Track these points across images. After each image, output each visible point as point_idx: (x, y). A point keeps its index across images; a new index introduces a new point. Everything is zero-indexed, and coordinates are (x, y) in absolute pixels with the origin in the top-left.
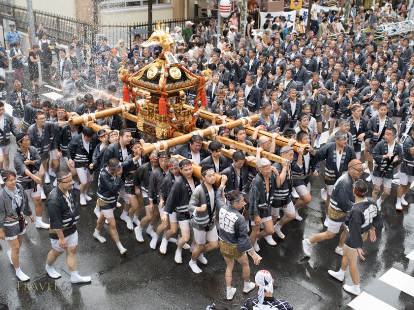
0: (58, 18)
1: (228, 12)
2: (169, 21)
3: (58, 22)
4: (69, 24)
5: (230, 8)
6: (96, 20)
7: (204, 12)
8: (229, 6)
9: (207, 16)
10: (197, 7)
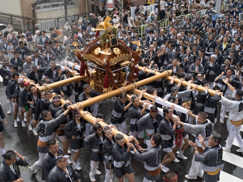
0: (11, 16)
1: (112, 7)
2: (78, 14)
3: (12, 18)
4: (18, 19)
5: (113, 5)
6: (34, 16)
7: (98, 8)
8: (113, 4)
9: (99, 10)
10: (93, 5)
